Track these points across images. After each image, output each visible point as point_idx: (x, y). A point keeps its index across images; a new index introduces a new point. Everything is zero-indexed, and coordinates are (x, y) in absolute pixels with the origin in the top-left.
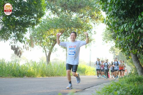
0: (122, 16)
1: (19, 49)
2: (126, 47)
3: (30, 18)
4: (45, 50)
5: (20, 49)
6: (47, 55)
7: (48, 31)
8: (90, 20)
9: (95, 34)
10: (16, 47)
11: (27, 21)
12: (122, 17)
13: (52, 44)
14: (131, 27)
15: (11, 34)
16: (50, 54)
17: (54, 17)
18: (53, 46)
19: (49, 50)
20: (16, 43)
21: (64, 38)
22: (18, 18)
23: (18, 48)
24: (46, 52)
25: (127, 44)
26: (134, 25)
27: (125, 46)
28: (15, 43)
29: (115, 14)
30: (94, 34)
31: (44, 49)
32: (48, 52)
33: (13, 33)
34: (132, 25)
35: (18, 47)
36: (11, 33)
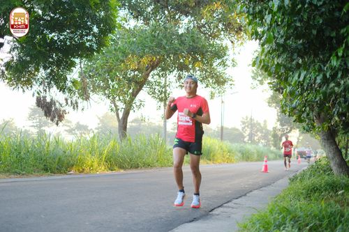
0: (295, 52)
1: (55, 105)
2: (305, 115)
3: (82, 36)
4: (116, 106)
5: (57, 105)
6: (121, 116)
7: (123, 62)
8: (222, 33)
9: (234, 66)
10: (48, 100)
11: (75, 42)
12: (296, 54)
13: (131, 91)
14: (316, 78)
15: (39, 72)
16: (127, 114)
17: (136, 26)
18: (134, 95)
19: (124, 107)
20: (47, 90)
21: (160, 76)
22: (53, 34)
23: (52, 103)
24: (117, 110)
25: (308, 108)
26: (321, 75)
27: (303, 112)
28: (45, 91)
29: (281, 49)
30: (231, 65)
31: (113, 102)
32: (123, 110)
33: (42, 70)
34: (317, 76)
35: (52, 100)
36: (37, 70)
